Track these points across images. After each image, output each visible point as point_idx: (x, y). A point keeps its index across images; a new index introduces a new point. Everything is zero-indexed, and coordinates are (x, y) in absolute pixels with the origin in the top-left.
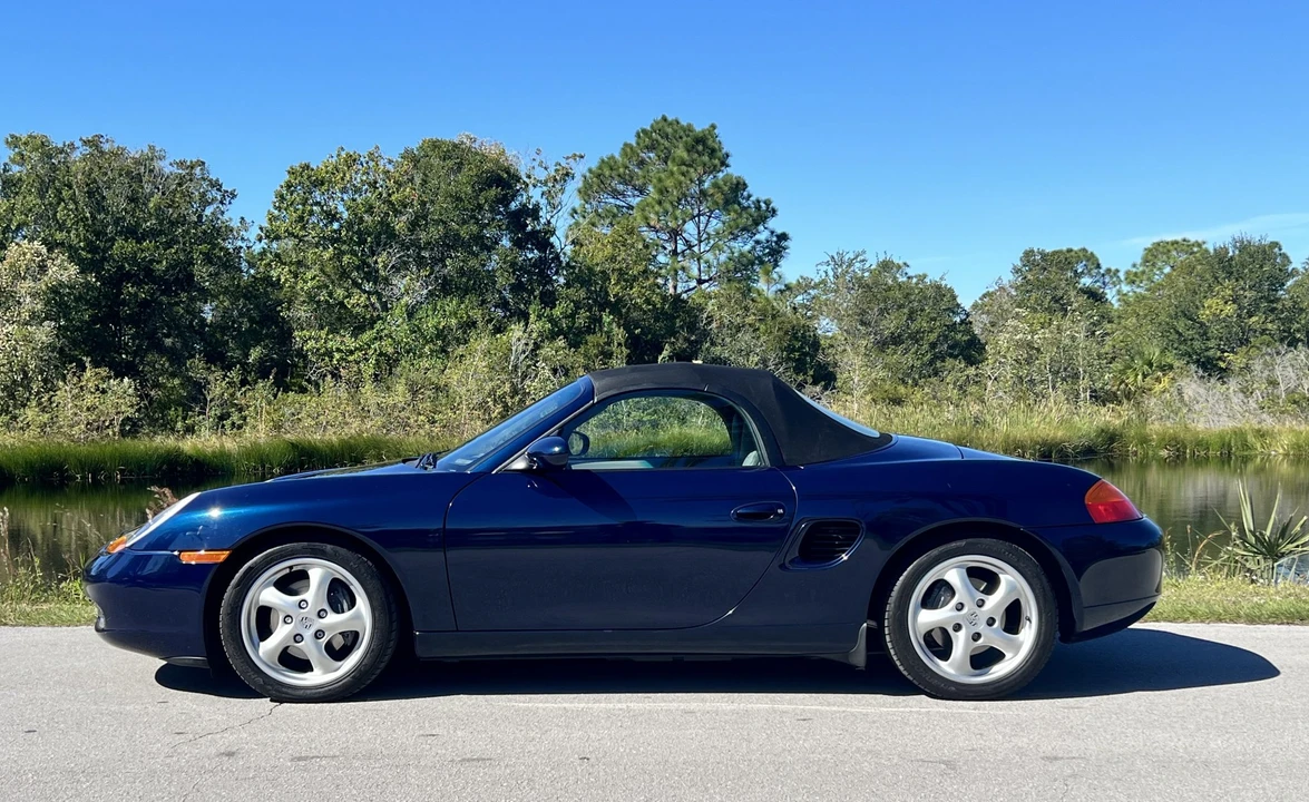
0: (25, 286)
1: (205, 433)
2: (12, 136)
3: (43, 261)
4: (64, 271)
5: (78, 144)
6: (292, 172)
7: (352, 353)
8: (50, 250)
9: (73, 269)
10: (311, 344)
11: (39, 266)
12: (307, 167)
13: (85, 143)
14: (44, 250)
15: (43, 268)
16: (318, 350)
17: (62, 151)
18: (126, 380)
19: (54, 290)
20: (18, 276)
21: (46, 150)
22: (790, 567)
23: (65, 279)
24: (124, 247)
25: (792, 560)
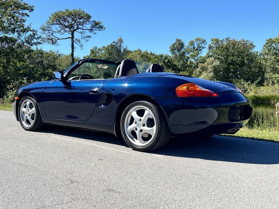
0: (209, 66)
2: (212, 39)
3: (213, 61)
4: (217, 63)
5: (225, 39)
6: (267, 40)
7: (277, 78)
9: (218, 62)
10: (268, 76)
12: (271, 39)
13: (226, 39)
14: (214, 59)
15: (213, 63)
16: (270, 77)
17: (222, 41)
19: (214, 67)
21: (217, 41)
22: (100, 107)
23: (216, 64)
24: (230, 58)
25: (101, 105)
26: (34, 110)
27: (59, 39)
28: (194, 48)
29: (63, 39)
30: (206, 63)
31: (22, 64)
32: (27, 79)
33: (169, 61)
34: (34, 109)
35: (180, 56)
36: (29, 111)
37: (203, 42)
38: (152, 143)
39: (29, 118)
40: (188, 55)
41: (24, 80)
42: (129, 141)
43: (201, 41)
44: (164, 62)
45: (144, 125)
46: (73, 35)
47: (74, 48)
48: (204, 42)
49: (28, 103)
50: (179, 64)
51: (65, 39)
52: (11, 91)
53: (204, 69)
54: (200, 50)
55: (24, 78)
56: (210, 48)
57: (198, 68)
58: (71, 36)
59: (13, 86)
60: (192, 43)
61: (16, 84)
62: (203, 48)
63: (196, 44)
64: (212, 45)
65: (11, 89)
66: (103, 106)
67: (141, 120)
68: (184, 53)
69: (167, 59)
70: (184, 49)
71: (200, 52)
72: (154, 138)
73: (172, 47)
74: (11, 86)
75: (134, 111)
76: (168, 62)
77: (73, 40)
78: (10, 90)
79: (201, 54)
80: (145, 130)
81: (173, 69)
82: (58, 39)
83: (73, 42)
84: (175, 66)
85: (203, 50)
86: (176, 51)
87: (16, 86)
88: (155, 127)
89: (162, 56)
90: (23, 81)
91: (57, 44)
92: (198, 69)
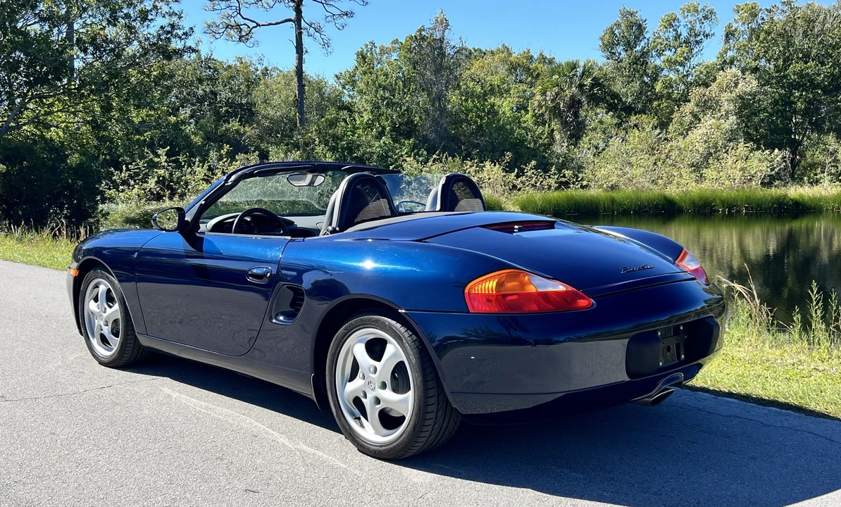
0: (726, 96)
1: (826, 183)
2: (737, 6)
3: (737, 80)
4: (750, 84)
5: (779, 5)
8: (743, 73)
9: (755, 83)
11: (735, 83)
14: (740, 74)
15: (736, 85)
17: (769, 11)
18: (776, 150)
19: (740, 97)
20: (722, 90)
21: (753, 11)
22: (274, 321)
23: (748, 90)
24: (796, 67)
25: (277, 315)
26: (116, 311)
27: (258, 25)
28: (678, 37)
29: (270, 24)
30: (714, 86)
31: (147, 116)
32: (168, 154)
33: (596, 83)
34: (116, 306)
35: (630, 64)
36: (105, 312)
37: (706, 17)
38: (403, 437)
39: (107, 331)
40: (658, 62)
41: (158, 156)
42: (347, 427)
43: (700, 16)
44: (581, 86)
45: (384, 386)
46: (298, 11)
47: (304, 50)
48: (708, 16)
49: (102, 289)
50: (626, 90)
51: (277, 24)
52: (123, 191)
53: (708, 106)
54: (698, 43)
55: (160, 152)
56: (729, 35)
57: (689, 101)
58: (293, 15)
59: (130, 176)
60: (670, 23)
61: (139, 168)
62: (707, 36)
63: (683, 23)
64: (735, 26)
65: (125, 183)
66: (281, 318)
67: (376, 369)
68: (645, 54)
69: (588, 77)
70: (646, 41)
71: (696, 50)
72: (410, 426)
73: (607, 36)
74: (123, 175)
75: (360, 341)
76: (592, 86)
77: (299, 27)
78: (121, 187)
79: (699, 56)
80: (386, 401)
81: (611, 108)
82: (255, 25)
83: (300, 34)
84: (615, 96)
85: (706, 42)
86: (620, 49)
87: (137, 174)
88: (410, 395)
89: (573, 66)
90: (156, 160)
91: (252, 40)
92: (689, 107)
